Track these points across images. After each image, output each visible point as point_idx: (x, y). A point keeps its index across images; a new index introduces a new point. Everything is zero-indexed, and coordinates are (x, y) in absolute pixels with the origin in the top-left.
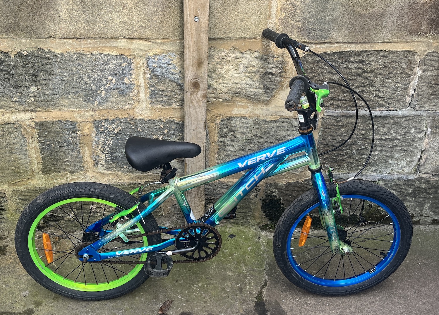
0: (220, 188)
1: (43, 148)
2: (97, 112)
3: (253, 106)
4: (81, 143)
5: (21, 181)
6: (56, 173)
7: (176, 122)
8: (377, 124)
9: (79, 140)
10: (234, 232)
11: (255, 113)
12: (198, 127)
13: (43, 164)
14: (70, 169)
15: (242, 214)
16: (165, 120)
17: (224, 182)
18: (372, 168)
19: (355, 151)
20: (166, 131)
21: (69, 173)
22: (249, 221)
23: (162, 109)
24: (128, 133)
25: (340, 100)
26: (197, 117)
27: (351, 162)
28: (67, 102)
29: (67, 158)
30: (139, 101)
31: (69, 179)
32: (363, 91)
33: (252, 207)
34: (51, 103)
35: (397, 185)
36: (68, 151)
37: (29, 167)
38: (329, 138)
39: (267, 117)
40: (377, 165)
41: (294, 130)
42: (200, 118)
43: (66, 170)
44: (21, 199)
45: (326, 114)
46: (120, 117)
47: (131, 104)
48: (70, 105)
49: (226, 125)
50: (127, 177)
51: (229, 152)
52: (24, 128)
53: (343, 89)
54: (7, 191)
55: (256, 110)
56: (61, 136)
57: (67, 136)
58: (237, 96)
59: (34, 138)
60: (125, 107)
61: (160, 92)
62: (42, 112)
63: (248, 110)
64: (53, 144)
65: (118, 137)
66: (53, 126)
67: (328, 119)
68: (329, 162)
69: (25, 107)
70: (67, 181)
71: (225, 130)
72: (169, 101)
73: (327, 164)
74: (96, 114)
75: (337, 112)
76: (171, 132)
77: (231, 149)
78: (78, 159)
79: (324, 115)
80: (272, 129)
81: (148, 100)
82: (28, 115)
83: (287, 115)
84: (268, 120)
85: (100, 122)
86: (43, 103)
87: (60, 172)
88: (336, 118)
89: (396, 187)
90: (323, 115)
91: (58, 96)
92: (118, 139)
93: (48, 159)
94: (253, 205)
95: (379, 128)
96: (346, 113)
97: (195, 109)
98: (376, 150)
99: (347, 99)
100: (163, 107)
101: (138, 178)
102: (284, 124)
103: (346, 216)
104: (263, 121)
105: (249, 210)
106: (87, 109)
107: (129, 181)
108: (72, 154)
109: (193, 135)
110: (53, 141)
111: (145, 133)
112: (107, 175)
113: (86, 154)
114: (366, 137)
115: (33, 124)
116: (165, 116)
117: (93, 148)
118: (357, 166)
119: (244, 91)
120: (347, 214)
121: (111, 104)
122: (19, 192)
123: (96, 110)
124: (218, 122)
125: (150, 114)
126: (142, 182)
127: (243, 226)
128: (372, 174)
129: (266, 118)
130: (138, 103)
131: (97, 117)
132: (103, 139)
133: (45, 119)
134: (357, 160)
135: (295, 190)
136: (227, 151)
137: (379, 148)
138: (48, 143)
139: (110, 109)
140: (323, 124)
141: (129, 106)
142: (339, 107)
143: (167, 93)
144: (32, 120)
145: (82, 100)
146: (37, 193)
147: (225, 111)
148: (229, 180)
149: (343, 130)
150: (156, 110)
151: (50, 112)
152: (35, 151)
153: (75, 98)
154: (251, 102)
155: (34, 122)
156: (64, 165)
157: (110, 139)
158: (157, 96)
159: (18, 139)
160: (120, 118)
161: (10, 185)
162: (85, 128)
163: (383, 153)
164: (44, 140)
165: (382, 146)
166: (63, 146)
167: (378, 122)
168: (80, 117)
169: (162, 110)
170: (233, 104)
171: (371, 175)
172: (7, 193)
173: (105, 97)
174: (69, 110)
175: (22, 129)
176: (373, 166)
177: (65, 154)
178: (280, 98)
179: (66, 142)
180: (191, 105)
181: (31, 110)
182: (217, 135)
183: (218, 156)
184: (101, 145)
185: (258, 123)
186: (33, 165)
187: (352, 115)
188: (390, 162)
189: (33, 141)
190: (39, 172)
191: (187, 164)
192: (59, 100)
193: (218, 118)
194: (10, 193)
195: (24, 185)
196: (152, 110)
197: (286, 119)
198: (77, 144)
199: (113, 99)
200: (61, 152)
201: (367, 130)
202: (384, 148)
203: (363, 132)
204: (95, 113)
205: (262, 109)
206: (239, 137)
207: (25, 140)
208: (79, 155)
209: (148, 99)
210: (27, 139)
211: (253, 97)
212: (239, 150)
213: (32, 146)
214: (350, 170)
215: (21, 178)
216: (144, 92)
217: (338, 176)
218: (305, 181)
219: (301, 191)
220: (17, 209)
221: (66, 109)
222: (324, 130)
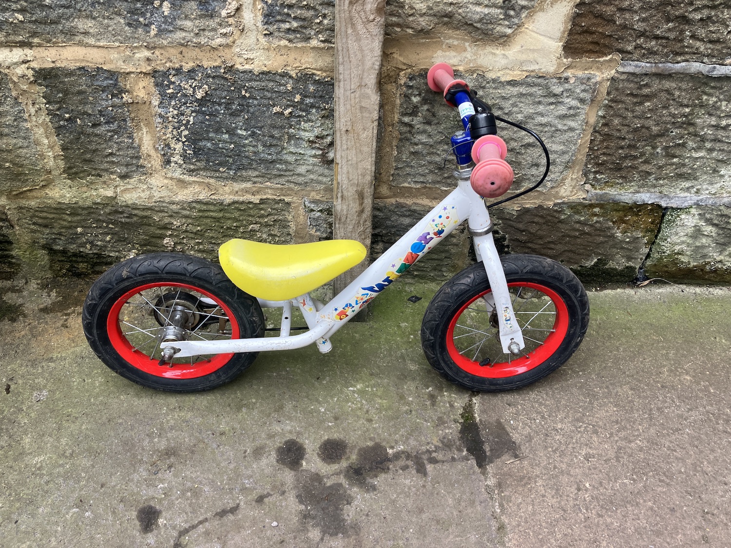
0: (398, 215)
1: (60, 127)
2: (157, 52)
3: (475, 48)
4: (133, 119)
5: (30, 191)
6: (93, 178)
7: (317, 78)
8: (718, 94)
9: (128, 111)
10: (417, 293)
11: (479, 63)
12: (363, 84)
13: (66, 158)
14: (119, 171)
15: (433, 262)
16: (297, 74)
17: (407, 204)
18: (683, 184)
19: (661, 150)
20: (298, 98)
21: (118, 179)
22: (445, 274)
23: (289, 49)
24: (223, 101)
25: (657, 38)
26: (362, 61)
27: (647, 172)
28: (90, 25)
29: (110, 147)
30: (241, 28)
31: (118, 190)
32: (709, 18)
33: (453, 251)
34: (61, 28)
35: (722, 216)
36: (110, 134)
37: (39, 165)
38: (616, 122)
39: (501, 72)
40: (696, 179)
41: (552, 104)
42: (368, 64)
43: (112, 173)
44: (38, 224)
45: (621, 69)
46: (206, 64)
47: (225, 35)
48: (101, 34)
49: (417, 88)
50: (226, 188)
51: (420, 146)
52: (15, 83)
53: (668, 12)
54: (7, 208)
55: (482, 57)
56: (91, 102)
57: (104, 103)
58: (444, 25)
59: (38, 104)
60: (213, 42)
61: (286, 10)
62: (44, 48)
63: (465, 55)
64: (78, 120)
65: (203, 109)
66: (72, 79)
67: (623, 80)
68: (606, 170)
69: (8, 34)
70: (115, 192)
71: (415, 100)
72: (304, 31)
73: (602, 173)
74: (155, 55)
75: (645, 66)
76: (308, 101)
77: (424, 141)
78: (130, 152)
79: (617, 72)
80: (508, 99)
81: (261, 26)
82: (17, 54)
83: (544, 70)
84: (503, 79)
85: (166, 74)
86: (43, 26)
87: (101, 176)
88: (640, 78)
89: (720, 219)
90: (613, 71)
91: (72, 10)
92: (204, 113)
93: (73, 149)
94: (455, 247)
95: (719, 103)
96: (663, 68)
97: (358, 39)
98: (702, 149)
99: (672, 36)
100: (291, 45)
101: (247, 191)
102: (534, 89)
103: (616, 269)
104: (494, 81)
105: (447, 255)
106: (135, 45)
107: (231, 197)
108: (119, 140)
109: (353, 101)
110: (78, 112)
111: (256, 102)
112: (190, 184)
113: (146, 141)
114: (690, 120)
115: (30, 73)
116: (295, 66)
117: (158, 129)
118: (656, 179)
119: (460, 11)
120: (619, 266)
121: (184, 34)
122: (31, 210)
123: (155, 48)
124: (402, 82)
125: (265, 60)
126: (256, 199)
127: (433, 282)
128: (682, 195)
129: (499, 75)
130: (239, 32)
131: (158, 62)
132: (176, 112)
133: (53, 62)
134: (660, 167)
135: (533, 222)
136: (416, 144)
137: (708, 145)
138: (67, 116)
139: (182, 45)
140: (611, 92)
141: (221, 40)
142: (651, 53)
143: (299, 12)
144: (27, 66)
145: (122, 21)
146: (64, 214)
147: (418, 57)
148: (415, 201)
149: (649, 106)
150: (277, 50)
151: (61, 49)
152: (46, 133)
153: (109, 18)
154: (473, 37)
155: (32, 69)
156: (107, 162)
157: (188, 111)
158: (279, 18)
159: (8, 105)
160: (205, 67)
161: (10, 196)
162: (137, 88)
163: (714, 154)
164: (58, 109)
165: (716, 140)
166: (99, 125)
167: (721, 88)
168: (124, 62)
169: (289, 52)
170: (435, 42)
171: (678, 197)
172: (9, 213)
173: (170, 17)
174: (98, 44)
175: (11, 85)
176: (687, 179)
177: (105, 141)
178: (535, 29)
179: (104, 116)
180: (350, 31)
181: (20, 42)
182: (397, 110)
183: (398, 153)
184: (171, 124)
185: (483, 85)
186: (45, 161)
187: (674, 71)
188: (722, 173)
189: (36, 112)
190: (61, 174)
191: (340, 166)
192: (76, 20)
193: (402, 73)
194: (15, 212)
195: (37, 198)
196: (268, 49)
197: (540, 77)
198: (125, 120)
199: (188, 24)
200: (96, 135)
201: (695, 106)
202: (718, 146)
203: (687, 110)
204: (153, 53)
205: (494, 54)
206: (441, 114)
207: (21, 108)
208: (132, 143)
209: (260, 24)
210: (24, 107)
211: (479, 25)
212: (440, 143)
213: (36, 121)
214: (641, 187)
215: (27, 185)
216: (251, 7)
217: (617, 197)
218: (555, 205)
219: (544, 223)
220: (34, 242)
221: (92, 41)
222: (610, 104)
